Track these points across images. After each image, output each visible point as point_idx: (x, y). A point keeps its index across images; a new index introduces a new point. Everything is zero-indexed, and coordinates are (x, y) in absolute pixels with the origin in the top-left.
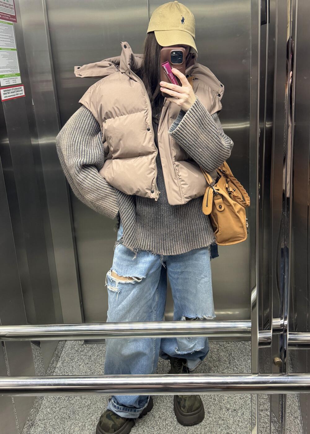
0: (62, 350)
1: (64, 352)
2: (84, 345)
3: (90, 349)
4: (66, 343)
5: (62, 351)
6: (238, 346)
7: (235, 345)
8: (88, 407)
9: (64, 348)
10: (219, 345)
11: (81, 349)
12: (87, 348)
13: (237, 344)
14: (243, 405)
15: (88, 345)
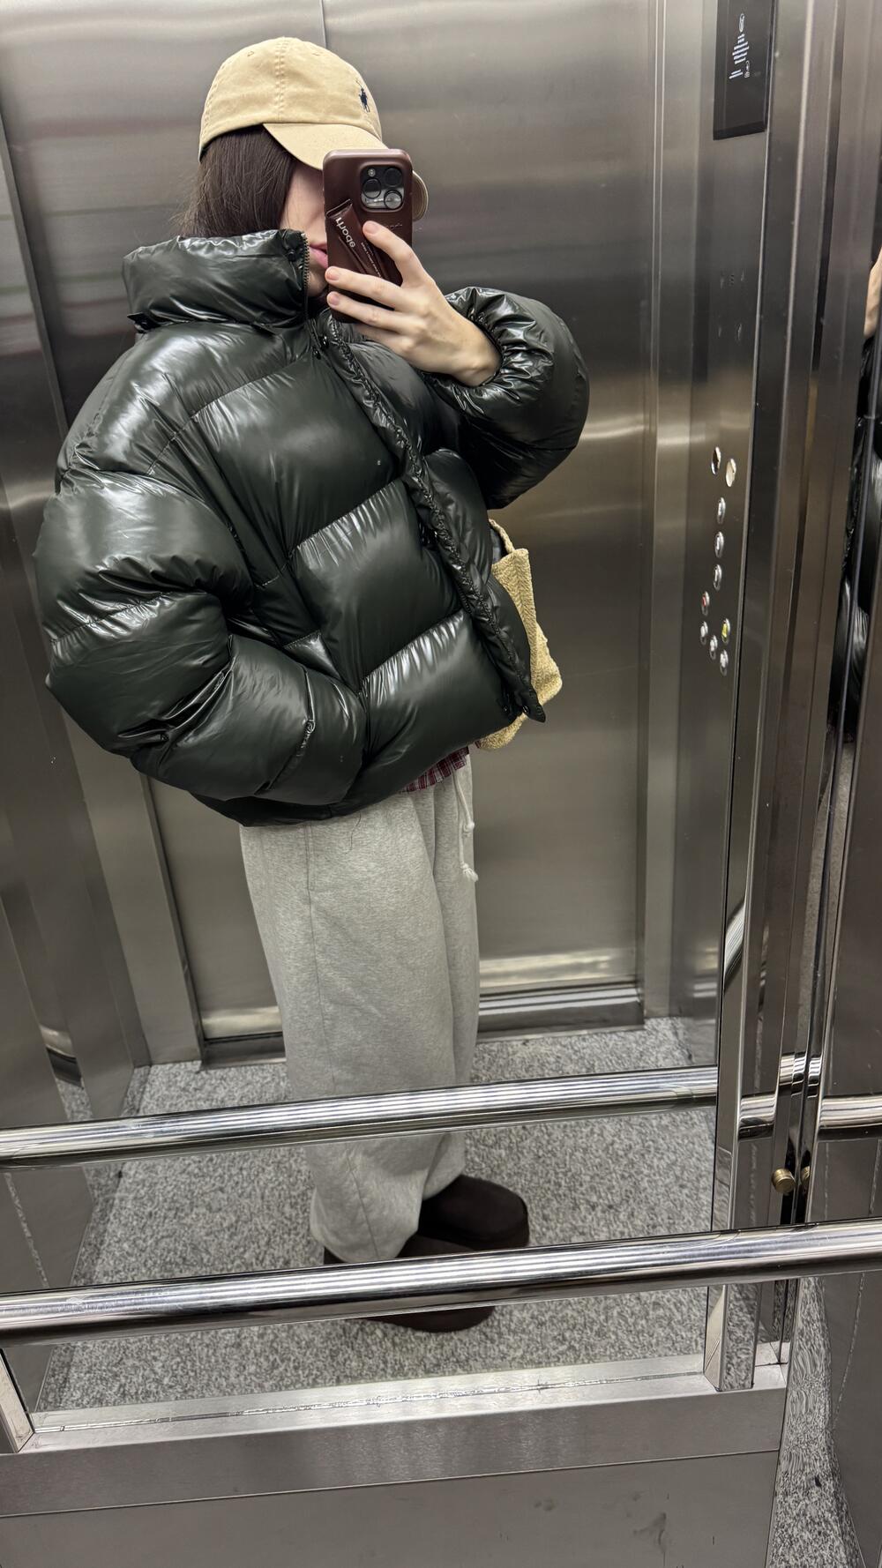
0: (141, 1090)
1: (148, 1094)
2: (203, 1073)
3: (219, 1082)
4: (152, 1071)
5: (143, 1093)
6: (608, 1046)
7: (602, 1044)
8: (233, 1230)
9: (148, 1085)
10: (561, 1045)
11: (194, 1085)
12: (211, 1079)
13: (607, 1041)
14: (631, 1193)
15: (212, 1072)
